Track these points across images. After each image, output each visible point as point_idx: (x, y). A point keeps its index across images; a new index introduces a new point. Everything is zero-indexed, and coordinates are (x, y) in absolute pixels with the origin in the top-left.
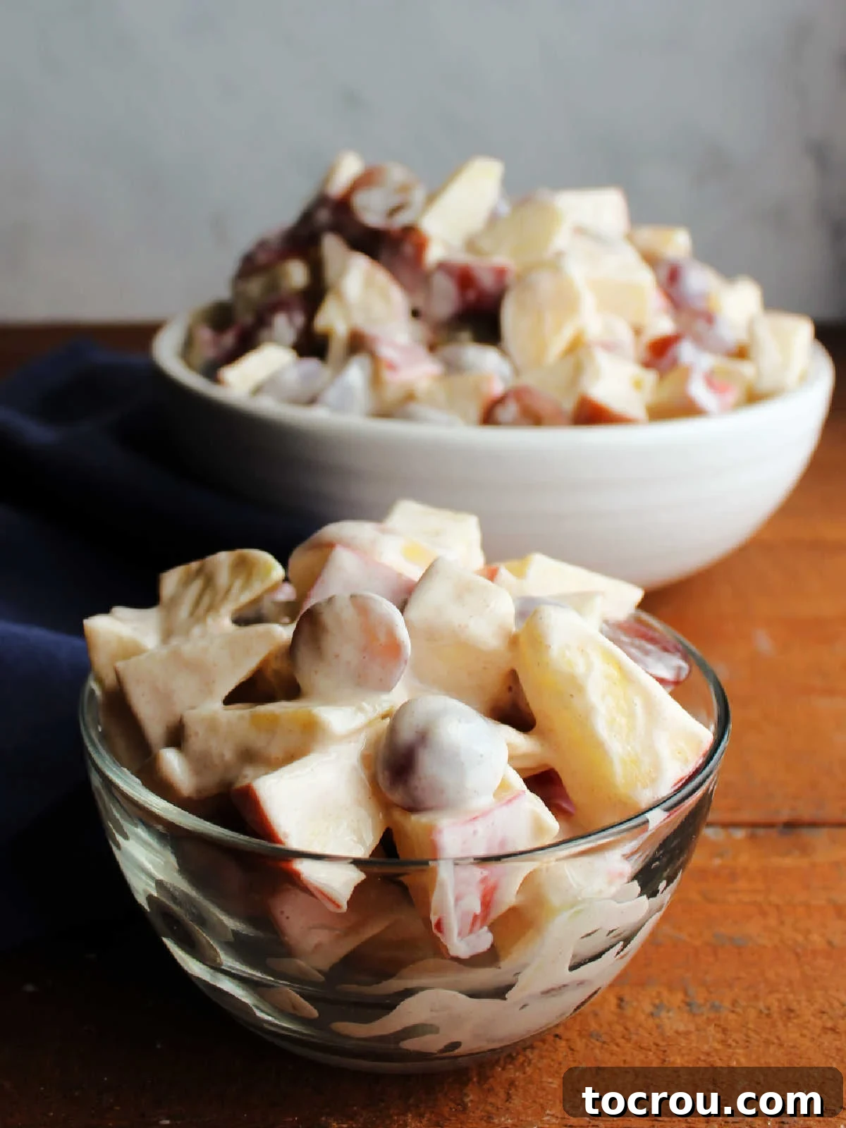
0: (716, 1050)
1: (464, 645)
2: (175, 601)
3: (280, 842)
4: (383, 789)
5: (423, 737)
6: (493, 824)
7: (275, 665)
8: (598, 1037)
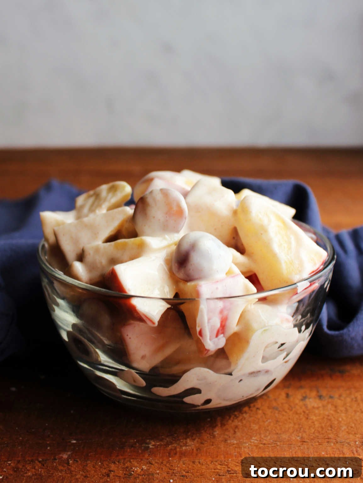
0: (332, 415)
1: (212, 213)
2: (82, 207)
3: (125, 292)
4: (175, 272)
5: (193, 246)
6: (225, 286)
7: (126, 225)
8: (277, 409)
